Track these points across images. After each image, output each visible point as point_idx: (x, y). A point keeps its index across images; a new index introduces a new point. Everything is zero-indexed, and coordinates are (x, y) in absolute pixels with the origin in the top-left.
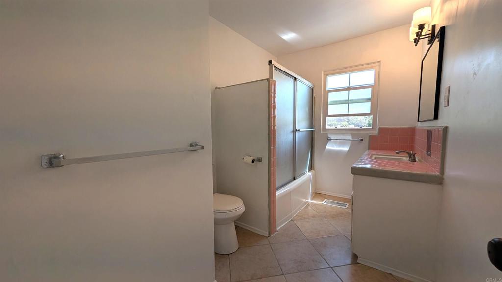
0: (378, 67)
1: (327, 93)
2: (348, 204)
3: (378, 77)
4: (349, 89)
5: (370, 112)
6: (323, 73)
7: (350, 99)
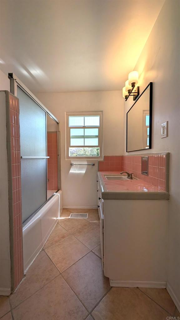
0: (101, 115)
1: (69, 129)
2: (88, 214)
3: (101, 121)
4: (84, 127)
5: (98, 145)
6: (65, 113)
7: (85, 135)
